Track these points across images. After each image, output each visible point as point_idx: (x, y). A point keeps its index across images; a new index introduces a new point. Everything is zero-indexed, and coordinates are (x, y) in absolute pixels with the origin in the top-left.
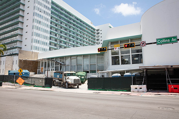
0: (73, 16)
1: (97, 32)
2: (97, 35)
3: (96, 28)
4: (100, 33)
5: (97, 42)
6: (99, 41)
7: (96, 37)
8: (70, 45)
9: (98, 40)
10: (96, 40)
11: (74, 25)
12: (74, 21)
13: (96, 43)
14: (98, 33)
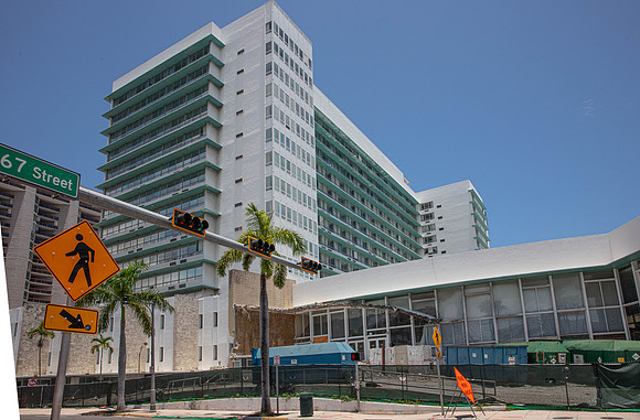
0: (357, 153)
1: (422, 212)
2: (422, 224)
3: (420, 198)
4: (436, 216)
5: (425, 246)
6: (434, 244)
7: (420, 230)
8: (356, 257)
9: (429, 240)
10: (422, 241)
11: (362, 186)
12: (361, 172)
13: (424, 252)
14: (429, 217)
